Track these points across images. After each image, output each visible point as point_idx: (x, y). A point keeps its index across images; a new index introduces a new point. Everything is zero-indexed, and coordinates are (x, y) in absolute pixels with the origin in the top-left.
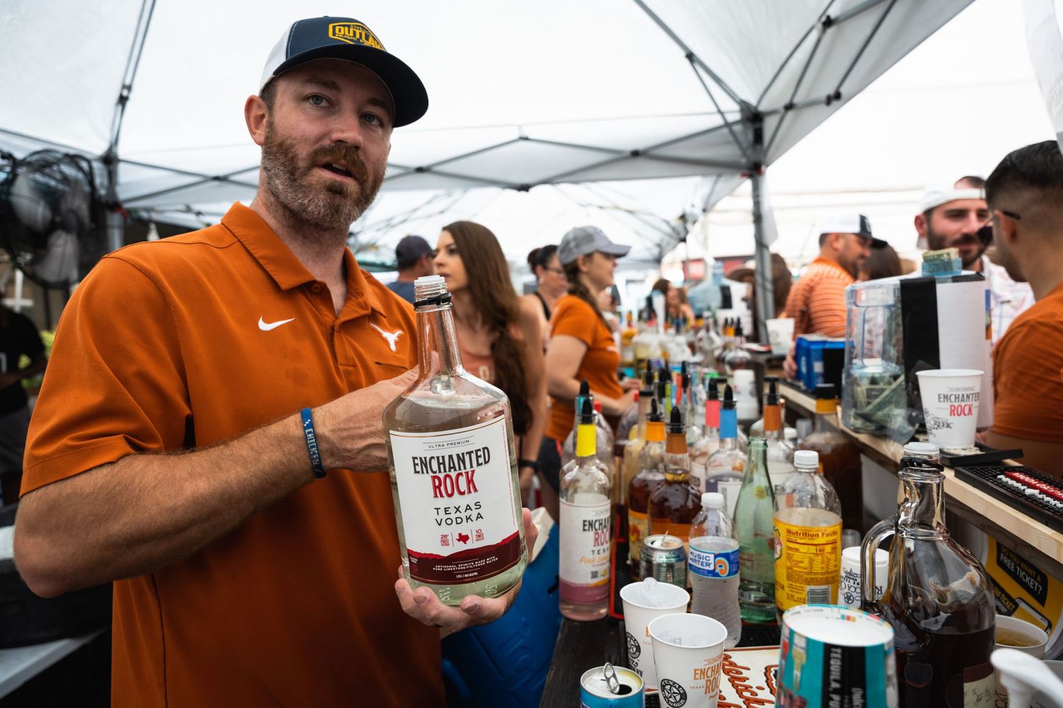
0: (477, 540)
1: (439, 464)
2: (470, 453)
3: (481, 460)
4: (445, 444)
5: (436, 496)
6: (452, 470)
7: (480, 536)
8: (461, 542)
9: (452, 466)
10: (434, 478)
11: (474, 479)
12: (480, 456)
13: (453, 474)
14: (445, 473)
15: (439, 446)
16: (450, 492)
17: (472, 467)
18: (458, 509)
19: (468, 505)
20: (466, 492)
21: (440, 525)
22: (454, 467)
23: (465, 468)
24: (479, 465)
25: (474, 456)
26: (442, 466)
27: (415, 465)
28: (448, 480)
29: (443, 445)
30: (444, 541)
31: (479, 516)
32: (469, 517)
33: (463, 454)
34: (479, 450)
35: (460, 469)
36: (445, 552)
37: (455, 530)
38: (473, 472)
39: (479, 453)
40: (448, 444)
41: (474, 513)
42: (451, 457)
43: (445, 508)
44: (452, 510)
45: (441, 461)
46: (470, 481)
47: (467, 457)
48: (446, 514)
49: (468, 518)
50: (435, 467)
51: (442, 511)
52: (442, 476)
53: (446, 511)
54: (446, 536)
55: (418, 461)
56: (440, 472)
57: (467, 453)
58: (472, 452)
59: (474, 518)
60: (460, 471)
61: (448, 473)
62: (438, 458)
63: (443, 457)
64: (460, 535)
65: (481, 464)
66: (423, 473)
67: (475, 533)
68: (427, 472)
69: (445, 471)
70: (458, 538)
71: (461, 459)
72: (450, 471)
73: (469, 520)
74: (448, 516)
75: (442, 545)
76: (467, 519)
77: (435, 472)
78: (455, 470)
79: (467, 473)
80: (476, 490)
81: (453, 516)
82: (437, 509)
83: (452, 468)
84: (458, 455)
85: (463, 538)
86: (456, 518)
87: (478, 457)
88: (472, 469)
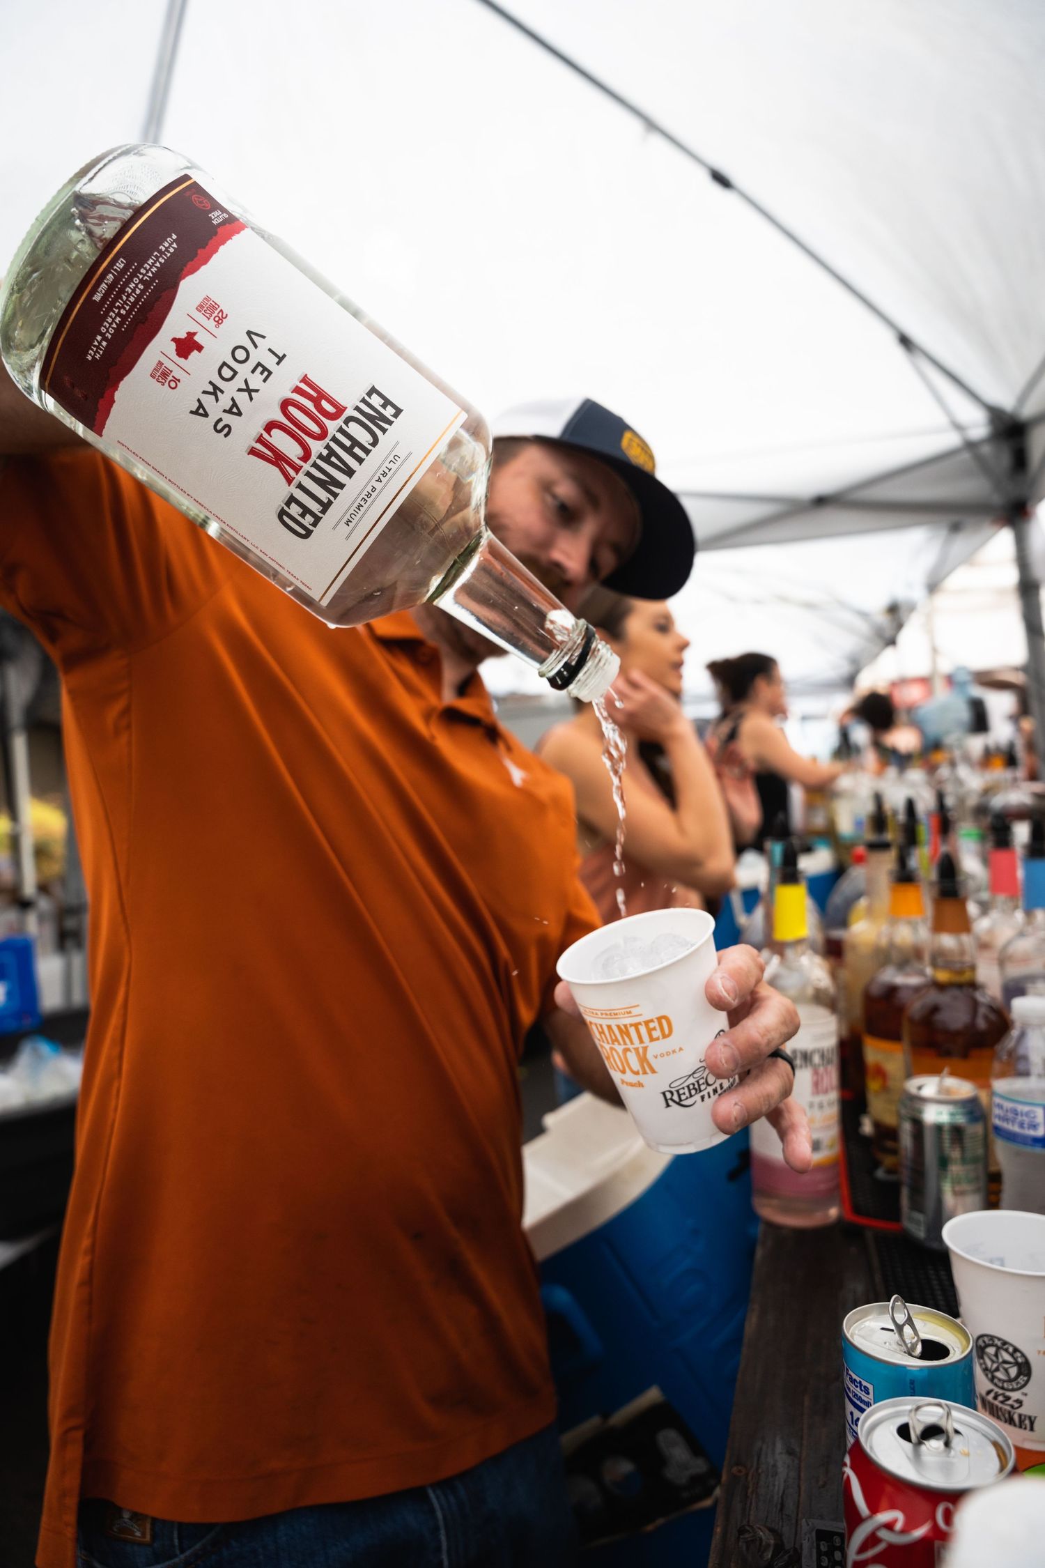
0: (160, 364)
1: (355, 443)
2: (326, 507)
3: (294, 510)
4: (378, 486)
5: (305, 380)
6: (325, 452)
7: (162, 374)
8: (183, 335)
9: (333, 459)
10: (340, 410)
11: (277, 470)
12: (303, 515)
13: (317, 447)
14: (330, 436)
15: (384, 474)
16: (292, 409)
17: (300, 486)
18: (249, 391)
19: (239, 414)
20: (265, 435)
21: (249, 333)
22: (326, 459)
23: (308, 474)
24: (292, 500)
25: (315, 507)
26: (348, 443)
27: (387, 402)
28: (315, 428)
29: (379, 480)
30: (210, 308)
31: (200, 411)
32: (214, 394)
33: (335, 495)
34: (315, 524)
35: (315, 465)
36: (190, 290)
37: (216, 347)
38: (289, 480)
39: (309, 519)
40: (374, 489)
41: (216, 409)
42: (350, 472)
43: (270, 373)
44: (256, 381)
45: (357, 450)
46: (278, 459)
47: (323, 495)
48: (259, 364)
49: (216, 391)
50: (355, 430)
51: (270, 362)
52: (332, 426)
53: (265, 369)
54: (220, 321)
55: (388, 412)
56: (341, 430)
57: (330, 503)
58: (324, 512)
59: (208, 401)
60: (311, 462)
61: (327, 440)
62: (367, 452)
63: (360, 461)
64: (199, 348)
65: (288, 504)
66: (363, 401)
67: (177, 373)
68: (357, 409)
69: (334, 439)
70: (196, 338)
71: (330, 484)
72: (328, 447)
73: (211, 389)
74: (251, 364)
75: (207, 299)
76: (215, 387)
77: (347, 422)
78: (320, 457)
79: (297, 469)
80: (253, 452)
81: (244, 370)
82: (281, 359)
83: (329, 456)
84: (341, 486)
85: (186, 346)
86: (235, 373)
87: (306, 511)
88: (295, 483)
